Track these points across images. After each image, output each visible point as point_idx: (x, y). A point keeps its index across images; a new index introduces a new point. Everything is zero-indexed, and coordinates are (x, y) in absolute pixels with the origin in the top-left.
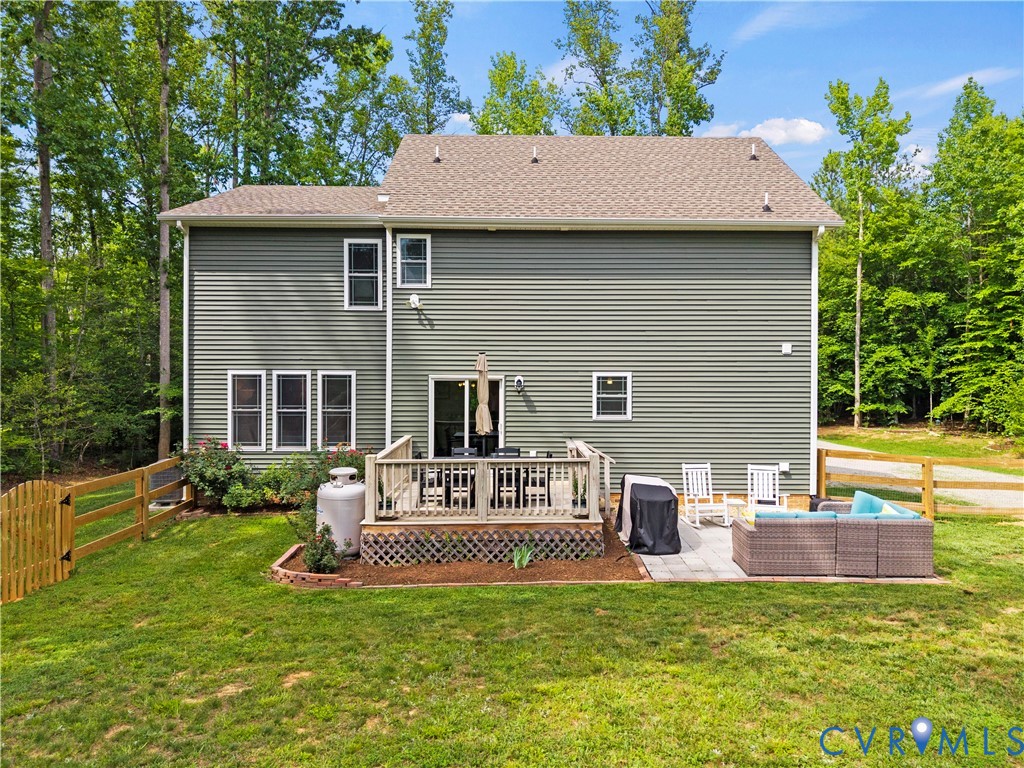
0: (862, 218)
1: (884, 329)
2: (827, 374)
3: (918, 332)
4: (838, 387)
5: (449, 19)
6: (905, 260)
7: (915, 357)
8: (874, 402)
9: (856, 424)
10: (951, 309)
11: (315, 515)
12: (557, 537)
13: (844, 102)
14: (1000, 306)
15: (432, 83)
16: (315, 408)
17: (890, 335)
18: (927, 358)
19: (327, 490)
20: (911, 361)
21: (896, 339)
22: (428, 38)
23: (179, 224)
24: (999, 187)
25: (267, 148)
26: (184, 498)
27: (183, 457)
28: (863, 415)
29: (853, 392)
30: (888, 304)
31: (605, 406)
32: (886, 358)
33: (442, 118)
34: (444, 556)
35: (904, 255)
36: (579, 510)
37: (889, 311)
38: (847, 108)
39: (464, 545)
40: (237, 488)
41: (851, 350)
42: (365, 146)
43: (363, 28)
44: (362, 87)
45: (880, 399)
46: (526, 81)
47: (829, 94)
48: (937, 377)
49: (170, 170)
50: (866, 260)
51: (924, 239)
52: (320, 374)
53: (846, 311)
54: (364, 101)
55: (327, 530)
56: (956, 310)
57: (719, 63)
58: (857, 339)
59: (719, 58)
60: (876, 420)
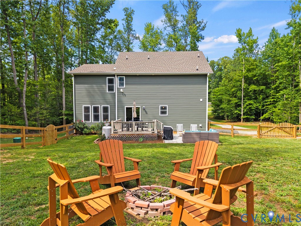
0: (244, 66)
1: (249, 96)
2: (235, 108)
3: (258, 97)
4: (237, 111)
5: (133, 15)
6: (255, 77)
7: (257, 103)
8: (246, 115)
9: (242, 121)
10: (266, 90)
11: (102, 131)
12: (148, 136)
13: (240, 34)
14: (278, 90)
15: (129, 32)
16: (101, 113)
17: (251, 98)
18: (260, 104)
19: (104, 127)
20: (256, 104)
21: (253, 99)
22: (128, 20)
23: (72, 74)
24: (278, 58)
25: (87, 51)
26: (74, 132)
27: (74, 123)
28: (244, 119)
29: (241, 113)
30: (250, 89)
31: (163, 113)
32: (249, 104)
33: (132, 41)
34: (126, 140)
35: (255, 76)
36: (152, 131)
37: (251, 91)
38: (241, 36)
39: (130, 138)
40: (85, 130)
41: (241, 101)
42: (112, 49)
43: (111, 19)
44: (111, 33)
45: (248, 115)
46: (154, 30)
47: (236, 32)
48: (263, 108)
49: (64, 58)
50: (245, 77)
51: (259, 72)
52: (102, 106)
53: (239, 91)
54: (112, 37)
55: (104, 135)
56: (268, 91)
57: (205, 25)
58: (242, 98)
59: (205, 24)
60: (247, 120)
